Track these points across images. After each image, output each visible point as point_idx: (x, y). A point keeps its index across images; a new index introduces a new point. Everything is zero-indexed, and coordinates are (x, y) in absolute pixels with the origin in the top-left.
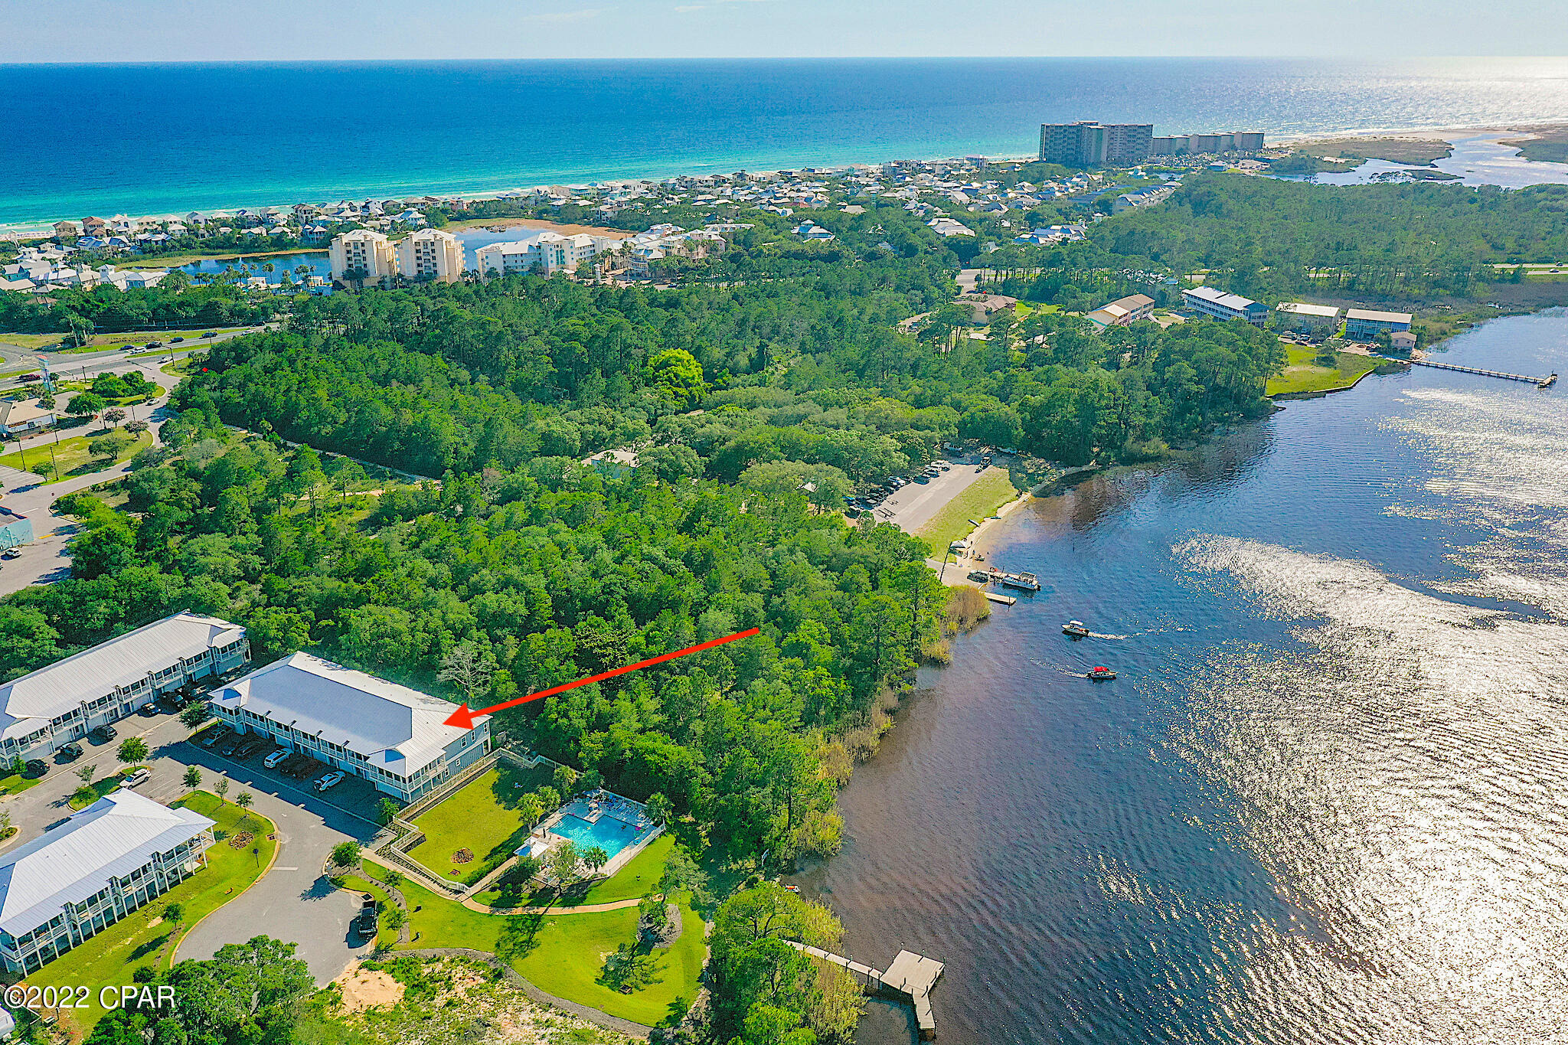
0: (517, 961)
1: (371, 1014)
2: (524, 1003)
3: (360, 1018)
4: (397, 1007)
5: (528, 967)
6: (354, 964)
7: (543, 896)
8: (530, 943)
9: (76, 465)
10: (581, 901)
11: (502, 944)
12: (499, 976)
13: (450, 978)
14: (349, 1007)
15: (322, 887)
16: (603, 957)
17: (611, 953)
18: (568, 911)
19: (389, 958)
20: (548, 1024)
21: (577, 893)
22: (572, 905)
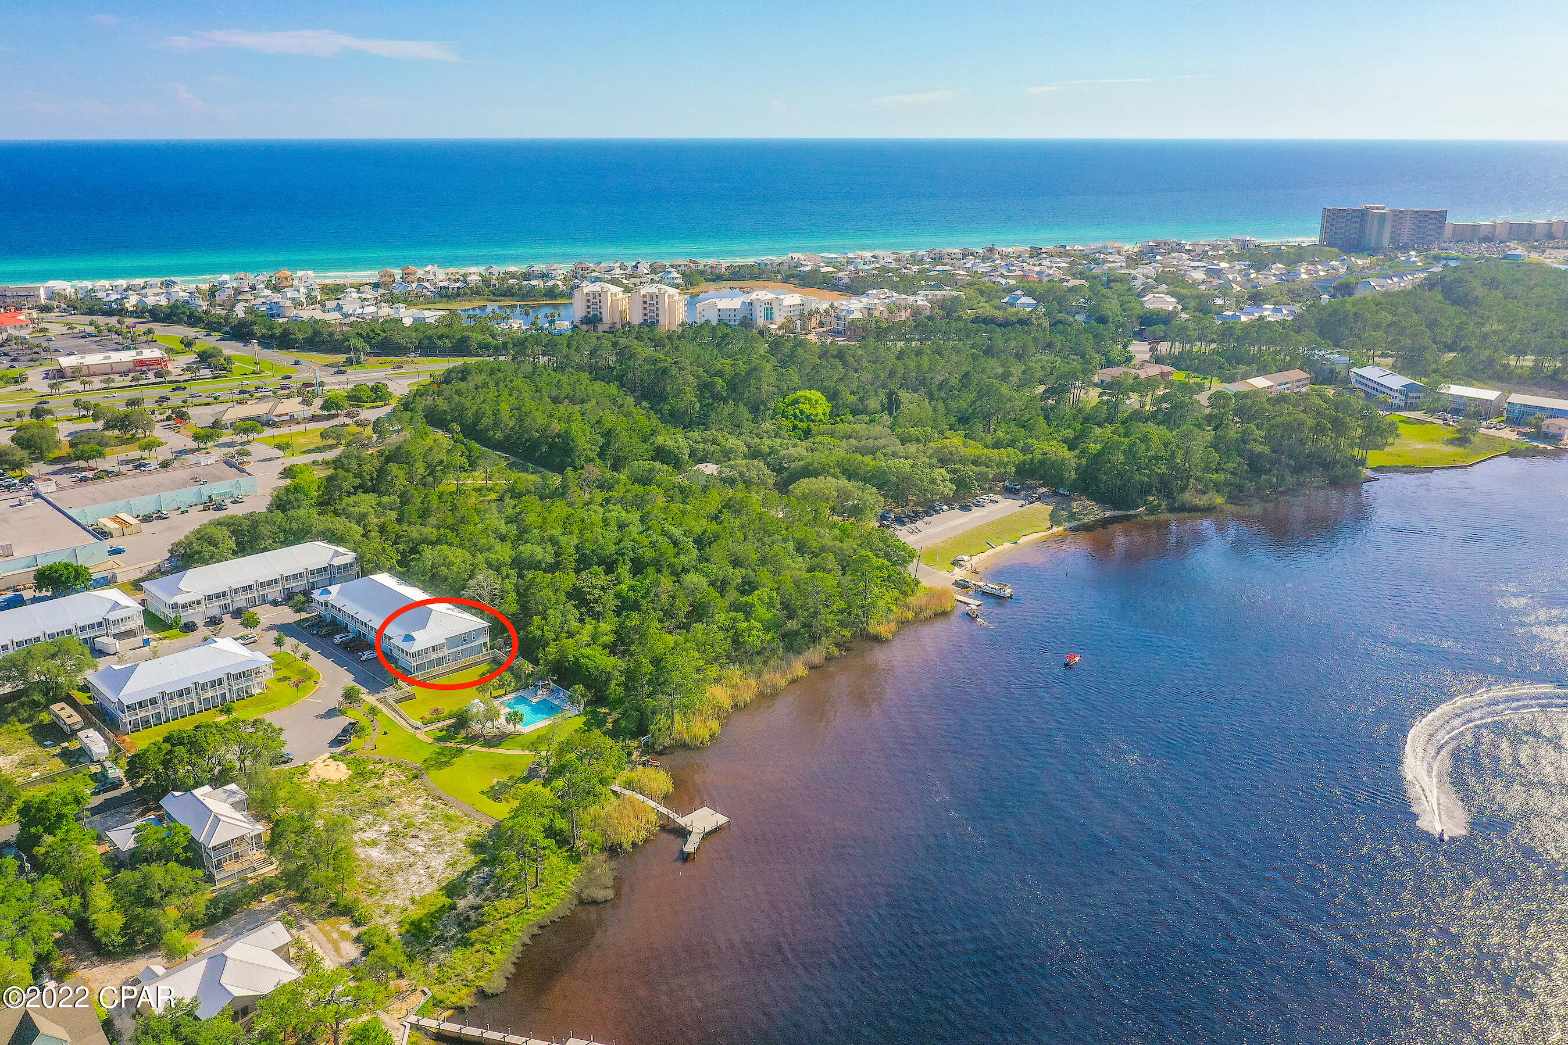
0: (433, 772)
1: (323, 783)
2: (424, 794)
3: (315, 785)
4: (341, 783)
5: (437, 778)
6: (327, 755)
7: (472, 739)
8: (447, 764)
9: (311, 447)
10: (496, 746)
11: (428, 761)
12: (416, 777)
13: (383, 773)
14: (312, 775)
15: (331, 713)
16: (495, 781)
17: (502, 780)
18: (484, 750)
19: (351, 756)
20: (433, 808)
21: (498, 740)
22: (490, 747)
